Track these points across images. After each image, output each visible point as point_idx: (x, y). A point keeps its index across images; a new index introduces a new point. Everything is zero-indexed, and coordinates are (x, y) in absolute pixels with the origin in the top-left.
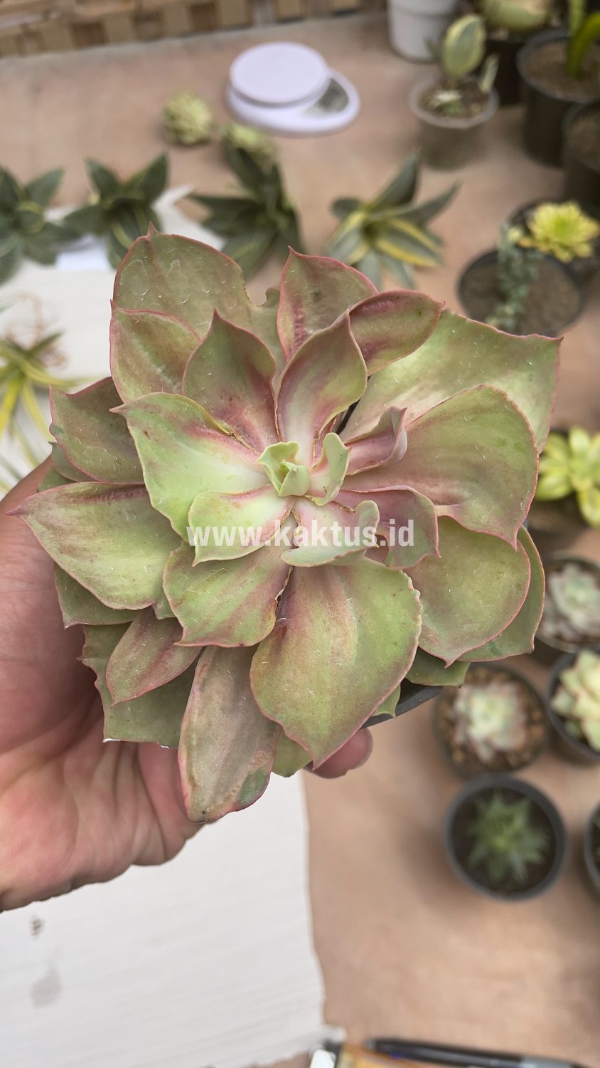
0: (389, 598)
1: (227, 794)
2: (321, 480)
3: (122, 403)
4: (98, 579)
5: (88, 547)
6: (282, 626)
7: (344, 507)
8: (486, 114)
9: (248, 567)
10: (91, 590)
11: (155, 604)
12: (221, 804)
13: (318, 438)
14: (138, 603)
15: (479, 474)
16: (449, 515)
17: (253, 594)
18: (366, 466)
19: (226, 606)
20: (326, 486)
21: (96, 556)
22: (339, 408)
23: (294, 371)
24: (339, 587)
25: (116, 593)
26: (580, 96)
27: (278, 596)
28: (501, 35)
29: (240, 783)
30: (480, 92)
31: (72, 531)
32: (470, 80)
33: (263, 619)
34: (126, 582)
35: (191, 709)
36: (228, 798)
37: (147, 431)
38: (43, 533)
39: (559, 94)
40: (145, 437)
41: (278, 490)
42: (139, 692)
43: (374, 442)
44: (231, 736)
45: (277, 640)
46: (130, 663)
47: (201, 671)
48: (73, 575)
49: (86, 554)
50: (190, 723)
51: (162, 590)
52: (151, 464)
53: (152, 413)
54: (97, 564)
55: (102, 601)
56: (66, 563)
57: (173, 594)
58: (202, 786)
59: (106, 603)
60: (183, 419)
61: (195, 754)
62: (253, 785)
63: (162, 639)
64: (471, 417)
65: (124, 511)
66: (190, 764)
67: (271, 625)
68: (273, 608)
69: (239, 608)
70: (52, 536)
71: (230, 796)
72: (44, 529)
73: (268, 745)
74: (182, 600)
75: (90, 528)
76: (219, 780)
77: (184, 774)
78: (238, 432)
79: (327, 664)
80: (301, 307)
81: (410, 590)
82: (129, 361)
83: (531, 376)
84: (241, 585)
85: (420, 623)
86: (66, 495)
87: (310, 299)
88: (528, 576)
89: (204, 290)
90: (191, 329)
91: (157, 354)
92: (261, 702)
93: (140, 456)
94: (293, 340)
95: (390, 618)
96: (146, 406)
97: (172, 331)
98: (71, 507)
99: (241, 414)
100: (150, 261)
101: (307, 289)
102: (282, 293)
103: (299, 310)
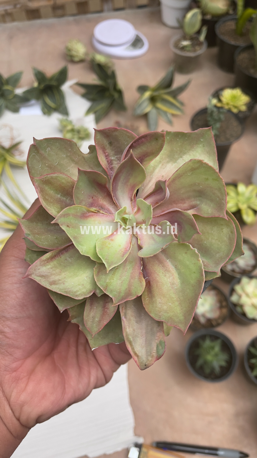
0: (184, 255)
2: (140, 217)
3: (55, 218)
4: (69, 290)
5: (60, 279)
6: (148, 281)
9: (126, 263)
10: (68, 295)
11: (95, 291)
12: (152, 359)
13: (133, 201)
14: (88, 293)
15: (201, 194)
16: (196, 213)
17: (132, 273)
18: (155, 205)
19: (124, 282)
20: (143, 219)
21: (65, 281)
22: (137, 187)
24: (163, 257)
25: (78, 293)
27: (141, 270)
29: (155, 349)
31: (51, 274)
33: (141, 282)
34: (80, 287)
35: (124, 327)
36: (153, 357)
37: (68, 225)
38: (40, 280)
40: (68, 228)
42: (101, 327)
43: (155, 194)
44: (144, 331)
45: (148, 288)
46: (93, 317)
47: (122, 310)
48: (59, 292)
49: (60, 282)
50: (126, 332)
51: (97, 285)
52: (75, 238)
53: (67, 217)
54: (67, 284)
55: (75, 298)
56: (54, 288)
57: (102, 285)
58: (141, 356)
59: (76, 298)
60: (79, 214)
61: (133, 344)
62: (160, 347)
63: (101, 303)
64: (191, 173)
65: (67, 258)
66: (133, 349)
67: (144, 283)
68: (142, 276)
69: (130, 281)
70: (44, 280)
71: (153, 355)
72: (40, 278)
73: (160, 330)
74: (106, 287)
75: (58, 271)
76: (146, 350)
77: (132, 353)
78: (100, 209)
79: (171, 290)
80: (106, 150)
81: (192, 249)
82: (47, 197)
83: (203, 145)
84: (126, 271)
85: (201, 261)
86: (43, 261)
87: (108, 146)
88: (234, 227)
89: (63, 156)
90: (66, 175)
91: (56, 190)
92: (152, 315)
93: (69, 236)
94: (107, 164)
95: (188, 263)
96: (64, 216)
97: (59, 179)
98: (47, 265)
99: (98, 202)
100: (38, 152)
101: (105, 142)
102: (97, 148)
103: (105, 151)
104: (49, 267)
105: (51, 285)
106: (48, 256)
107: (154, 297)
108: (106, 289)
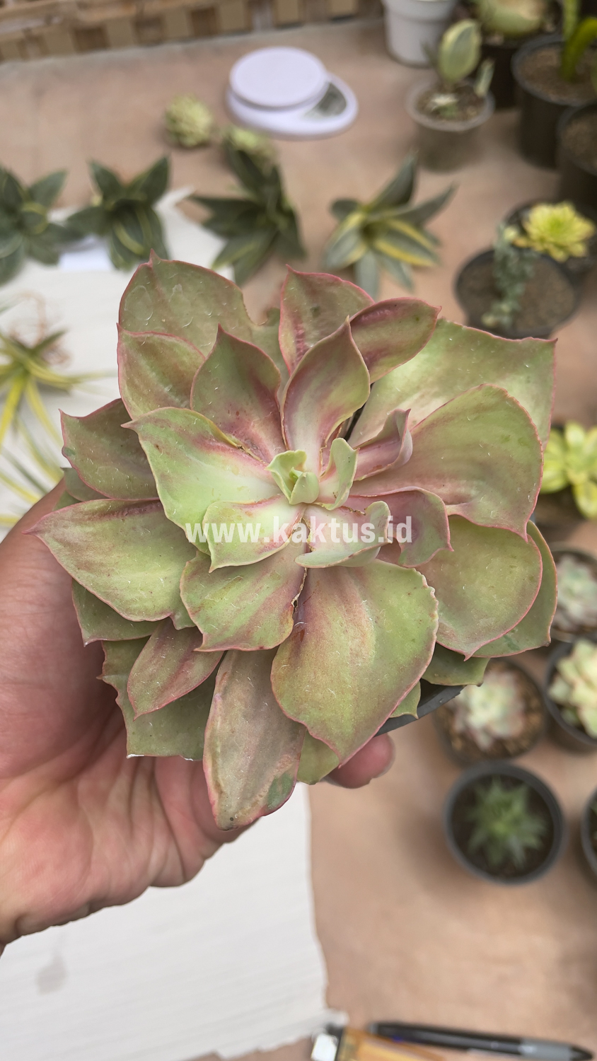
0: (404, 597)
1: (254, 800)
2: (330, 487)
3: (131, 420)
4: (115, 592)
5: (104, 562)
6: (300, 630)
7: (354, 511)
8: (482, 117)
9: (263, 574)
10: (110, 603)
11: (174, 615)
12: (249, 810)
13: (325, 447)
14: (156, 614)
15: (486, 472)
16: (458, 513)
17: (270, 599)
18: (373, 471)
19: (243, 612)
20: (335, 492)
21: (113, 570)
22: (344, 415)
23: (299, 381)
24: (354, 590)
25: (134, 606)
26: (573, 99)
27: (294, 600)
28: (496, 40)
29: (267, 787)
30: (475, 95)
31: (89, 547)
32: (467, 83)
33: (281, 623)
34: (144, 594)
35: (213, 717)
36: (255, 804)
37: (158, 444)
38: (60, 550)
39: (553, 97)
40: (156, 451)
41: (288, 498)
42: (161, 704)
43: (379, 447)
44: (255, 741)
45: (296, 643)
46: (150, 676)
47: (222, 679)
48: (91, 590)
49: (103, 569)
50: (214, 730)
51: (180, 600)
52: (164, 477)
53: (162, 427)
54: (115, 578)
55: (121, 614)
56: (83, 578)
57: (191, 602)
58: (228, 792)
59: (125, 616)
60: (193, 433)
61: (220, 761)
62: (280, 789)
63: (182, 650)
64: (474, 417)
65: (138, 526)
66: (215, 772)
67: (289, 628)
68: (289, 613)
69: (257, 613)
70: (68, 553)
71: (258, 801)
72: (60, 546)
73: (293, 749)
74: (200, 608)
75: (106, 544)
76: (245, 786)
77: (210, 781)
78: (246, 445)
79: (347, 665)
80: (301, 323)
81: (424, 587)
82: (137, 381)
83: (528, 377)
84: (257, 591)
85: (437, 619)
86: (81, 512)
87: (309, 315)
88: (540, 568)
89: (206, 312)
90: (195, 348)
91: (164, 374)
92: (284, 704)
93: (152, 469)
94: (296, 355)
95: (406, 616)
96: (156, 421)
97: (177, 351)
98: (86, 525)
99: (248, 428)
100: (153, 287)
101: (306, 305)
102: (283, 311)
103: (299, 325)
104: (90, 529)
105: (79, 569)
106: (95, 506)
107: (301, 666)
108: (196, 612)
